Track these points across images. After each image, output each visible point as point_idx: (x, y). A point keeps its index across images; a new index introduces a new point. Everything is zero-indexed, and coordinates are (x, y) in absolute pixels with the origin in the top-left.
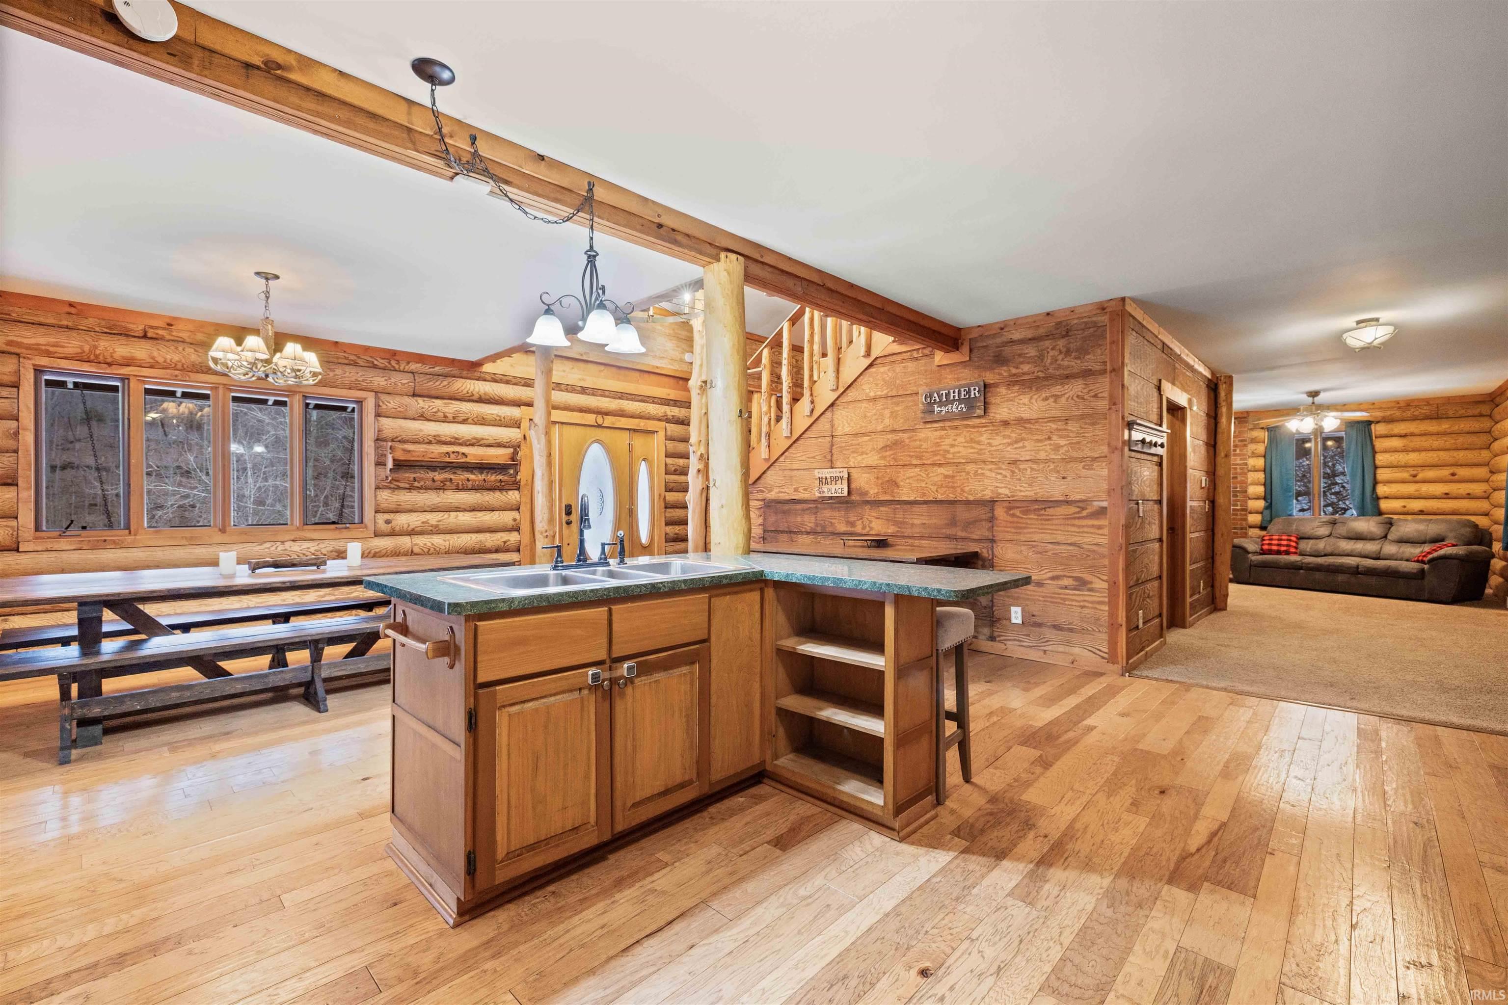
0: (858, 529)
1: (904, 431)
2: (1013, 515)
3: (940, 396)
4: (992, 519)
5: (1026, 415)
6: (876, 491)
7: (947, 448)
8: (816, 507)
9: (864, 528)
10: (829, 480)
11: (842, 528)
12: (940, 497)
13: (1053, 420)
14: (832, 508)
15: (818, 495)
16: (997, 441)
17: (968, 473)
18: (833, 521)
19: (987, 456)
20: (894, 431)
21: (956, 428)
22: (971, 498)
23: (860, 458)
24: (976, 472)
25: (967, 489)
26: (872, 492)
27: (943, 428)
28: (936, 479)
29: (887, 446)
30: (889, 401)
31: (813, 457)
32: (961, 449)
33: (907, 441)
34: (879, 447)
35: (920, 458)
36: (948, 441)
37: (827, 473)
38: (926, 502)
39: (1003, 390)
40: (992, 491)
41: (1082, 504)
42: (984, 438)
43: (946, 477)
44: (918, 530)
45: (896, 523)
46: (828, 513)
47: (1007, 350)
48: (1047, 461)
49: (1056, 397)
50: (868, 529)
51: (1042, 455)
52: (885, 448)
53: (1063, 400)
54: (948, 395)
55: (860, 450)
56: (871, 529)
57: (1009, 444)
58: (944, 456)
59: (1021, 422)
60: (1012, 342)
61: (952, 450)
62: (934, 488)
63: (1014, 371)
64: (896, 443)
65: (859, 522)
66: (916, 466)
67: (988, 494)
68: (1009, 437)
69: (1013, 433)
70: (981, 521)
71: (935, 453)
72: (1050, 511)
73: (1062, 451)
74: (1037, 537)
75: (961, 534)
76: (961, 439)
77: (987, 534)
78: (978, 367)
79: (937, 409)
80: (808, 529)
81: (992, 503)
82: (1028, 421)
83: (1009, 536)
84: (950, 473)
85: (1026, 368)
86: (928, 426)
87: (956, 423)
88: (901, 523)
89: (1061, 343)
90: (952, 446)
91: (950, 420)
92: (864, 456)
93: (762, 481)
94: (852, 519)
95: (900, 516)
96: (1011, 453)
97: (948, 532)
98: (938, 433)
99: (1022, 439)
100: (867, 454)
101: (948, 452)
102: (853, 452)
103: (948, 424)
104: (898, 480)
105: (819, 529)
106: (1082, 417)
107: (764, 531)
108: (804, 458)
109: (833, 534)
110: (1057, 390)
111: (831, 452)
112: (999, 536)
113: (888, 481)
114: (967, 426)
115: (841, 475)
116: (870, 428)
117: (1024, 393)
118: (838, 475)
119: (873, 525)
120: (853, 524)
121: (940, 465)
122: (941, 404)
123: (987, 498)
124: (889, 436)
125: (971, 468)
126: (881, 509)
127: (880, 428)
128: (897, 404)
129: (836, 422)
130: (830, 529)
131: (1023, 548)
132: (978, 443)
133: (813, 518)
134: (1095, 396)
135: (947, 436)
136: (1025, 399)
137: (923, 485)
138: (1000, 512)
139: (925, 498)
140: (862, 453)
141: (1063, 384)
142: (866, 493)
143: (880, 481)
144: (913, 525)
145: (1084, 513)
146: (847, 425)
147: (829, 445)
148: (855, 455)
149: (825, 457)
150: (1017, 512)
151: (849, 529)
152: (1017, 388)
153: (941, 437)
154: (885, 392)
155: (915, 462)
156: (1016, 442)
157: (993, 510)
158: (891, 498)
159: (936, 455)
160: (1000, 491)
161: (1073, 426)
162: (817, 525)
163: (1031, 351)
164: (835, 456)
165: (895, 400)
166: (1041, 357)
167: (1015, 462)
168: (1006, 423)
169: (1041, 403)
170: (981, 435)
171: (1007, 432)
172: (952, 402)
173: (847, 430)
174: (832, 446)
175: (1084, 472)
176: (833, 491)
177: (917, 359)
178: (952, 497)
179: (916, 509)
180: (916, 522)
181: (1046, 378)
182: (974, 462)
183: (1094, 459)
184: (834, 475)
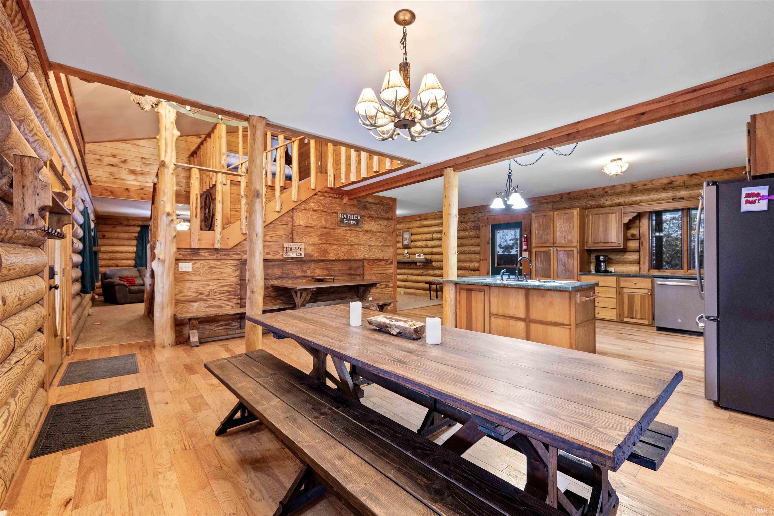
0: (309, 273)
1: (331, 229)
2: (370, 265)
3: (347, 216)
4: (363, 266)
5: (373, 229)
6: (317, 255)
7: (348, 238)
8: (283, 264)
9: (311, 273)
10: (293, 249)
11: (299, 274)
12: (345, 258)
13: (380, 232)
14: (293, 264)
15: (285, 256)
16: (365, 237)
17: (356, 249)
18: (294, 271)
19: (362, 243)
20: (325, 228)
21: (351, 230)
22: (357, 258)
23: (308, 238)
24: (358, 249)
25: (355, 255)
26: (315, 255)
27: (346, 230)
28: (344, 250)
29: (322, 234)
30: (323, 213)
31: (281, 236)
32: (353, 239)
33: (332, 233)
34: (319, 234)
35: (338, 241)
36: (349, 235)
37: (291, 245)
38: (340, 260)
39: (366, 219)
40: (364, 256)
41: (387, 260)
42: (360, 236)
43: (348, 250)
44: (337, 273)
45: (327, 270)
46: (290, 267)
47: (368, 205)
48: (378, 246)
49: (381, 225)
50: (313, 273)
51: (377, 244)
52: (321, 235)
53: (382, 226)
54: (350, 217)
55: (309, 235)
56: (315, 273)
57: (368, 239)
58: (347, 241)
59: (372, 231)
60: (368, 202)
61: (350, 239)
62: (343, 254)
63: (370, 213)
64: (327, 233)
65: (309, 270)
66: (335, 244)
67: (362, 257)
68: (368, 236)
69: (369, 235)
70: (359, 267)
71: (343, 240)
72: (379, 263)
73: (383, 243)
74: (376, 272)
75: (353, 273)
76: (353, 235)
77: (362, 272)
78: (359, 208)
79: (345, 222)
80: (277, 276)
81: (362, 260)
82: (373, 231)
83: (368, 272)
84: (349, 248)
85: (373, 213)
86: (341, 228)
87: (351, 228)
88: (330, 269)
89: (382, 207)
90: (350, 237)
91: (349, 226)
92: (311, 238)
93: (239, 247)
94: (305, 269)
95: (329, 266)
96: (369, 243)
97: (349, 272)
98: (345, 232)
99: (372, 238)
100: (312, 237)
101: (349, 240)
102: (305, 235)
103: (348, 228)
104: (328, 250)
105: (284, 275)
106: (386, 232)
107: (240, 280)
108: (273, 235)
109: (293, 277)
110: (380, 222)
111: (292, 233)
112: (366, 272)
113: (323, 250)
114: (355, 230)
115: (300, 246)
116: (314, 224)
117: (372, 221)
118: (298, 246)
119: (316, 271)
120: (305, 272)
121: (345, 245)
122: (347, 220)
123: (362, 258)
124: (324, 230)
125: (356, 247)
126: (320, 263)
127: (319, 225)
128: (328, 215)
129: (295, 218)
130: (292, 275)
131: (372, 276)
132: (359, 237)
133: (280, 270)
134: (389, 226)
135: (348, 233)
136: (372, 223)
137: (339, 253)
138: (366, 264)
139: (340, 259)
140: (310, 236)
141: (382, 221)
142: (312, 256)
143: (319, 251)
144: (335, 270)
145: (387, 263)
146: (301, 221)
147: (290, 230)
148: (306, 237)
149: (288, 236)
150: (370, 263)
151: (303, 274)
152: (370, 219)
153: (346, 233)
154: (322, 209)
155: (335, 243)
156: (370, 238)
157: (363, 263)
158: (325, 259)
159: (344, 240)
160: (366, 256)
161: (385, 235)
162: (283, 273)
163: (374, 207)
164: (294, 237)
165: (326, 213)
166: (376, 210)
167: (370, 246)
168: (367, 231)
169: (377, 226)
170: (360, 234)
171: (368, 234)
172: (351, 220)
173: (302, 223)
174: (292, 231)
175: (388, 250)
176: (295, 255)
177: (336, 198)
178: (350, 258)
179: (336, 263)
180: (336, 269)
181: (378, 218)
182: (357, 244)
183: (389, 246)
184: (296, 246)
